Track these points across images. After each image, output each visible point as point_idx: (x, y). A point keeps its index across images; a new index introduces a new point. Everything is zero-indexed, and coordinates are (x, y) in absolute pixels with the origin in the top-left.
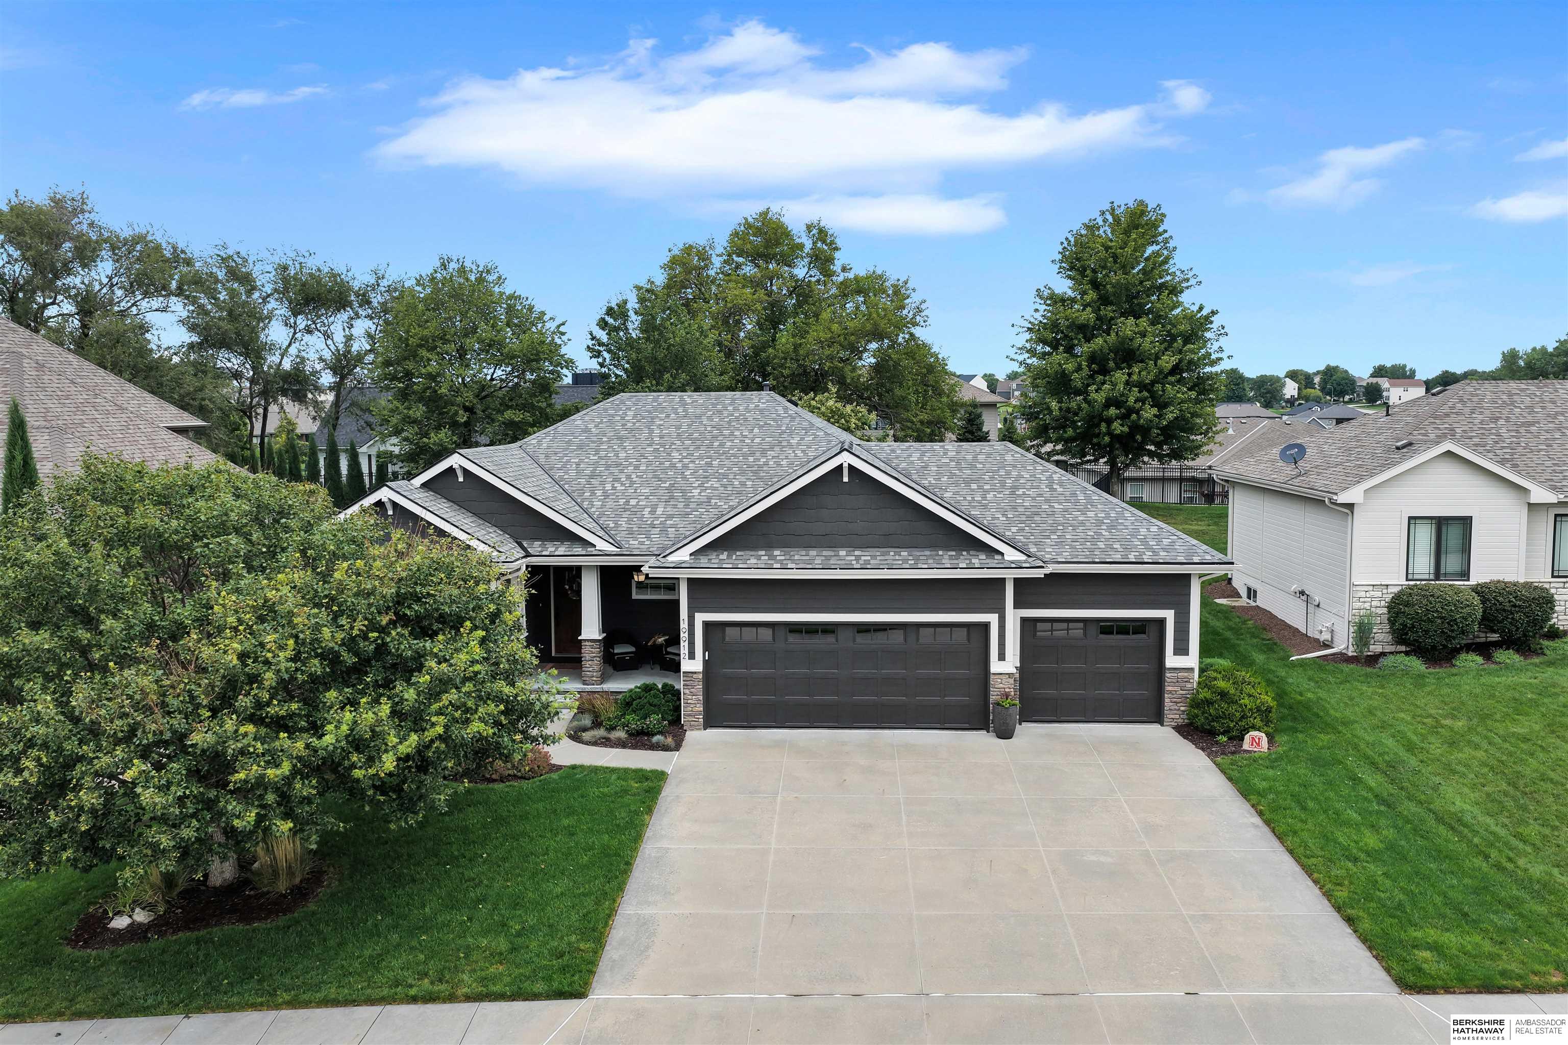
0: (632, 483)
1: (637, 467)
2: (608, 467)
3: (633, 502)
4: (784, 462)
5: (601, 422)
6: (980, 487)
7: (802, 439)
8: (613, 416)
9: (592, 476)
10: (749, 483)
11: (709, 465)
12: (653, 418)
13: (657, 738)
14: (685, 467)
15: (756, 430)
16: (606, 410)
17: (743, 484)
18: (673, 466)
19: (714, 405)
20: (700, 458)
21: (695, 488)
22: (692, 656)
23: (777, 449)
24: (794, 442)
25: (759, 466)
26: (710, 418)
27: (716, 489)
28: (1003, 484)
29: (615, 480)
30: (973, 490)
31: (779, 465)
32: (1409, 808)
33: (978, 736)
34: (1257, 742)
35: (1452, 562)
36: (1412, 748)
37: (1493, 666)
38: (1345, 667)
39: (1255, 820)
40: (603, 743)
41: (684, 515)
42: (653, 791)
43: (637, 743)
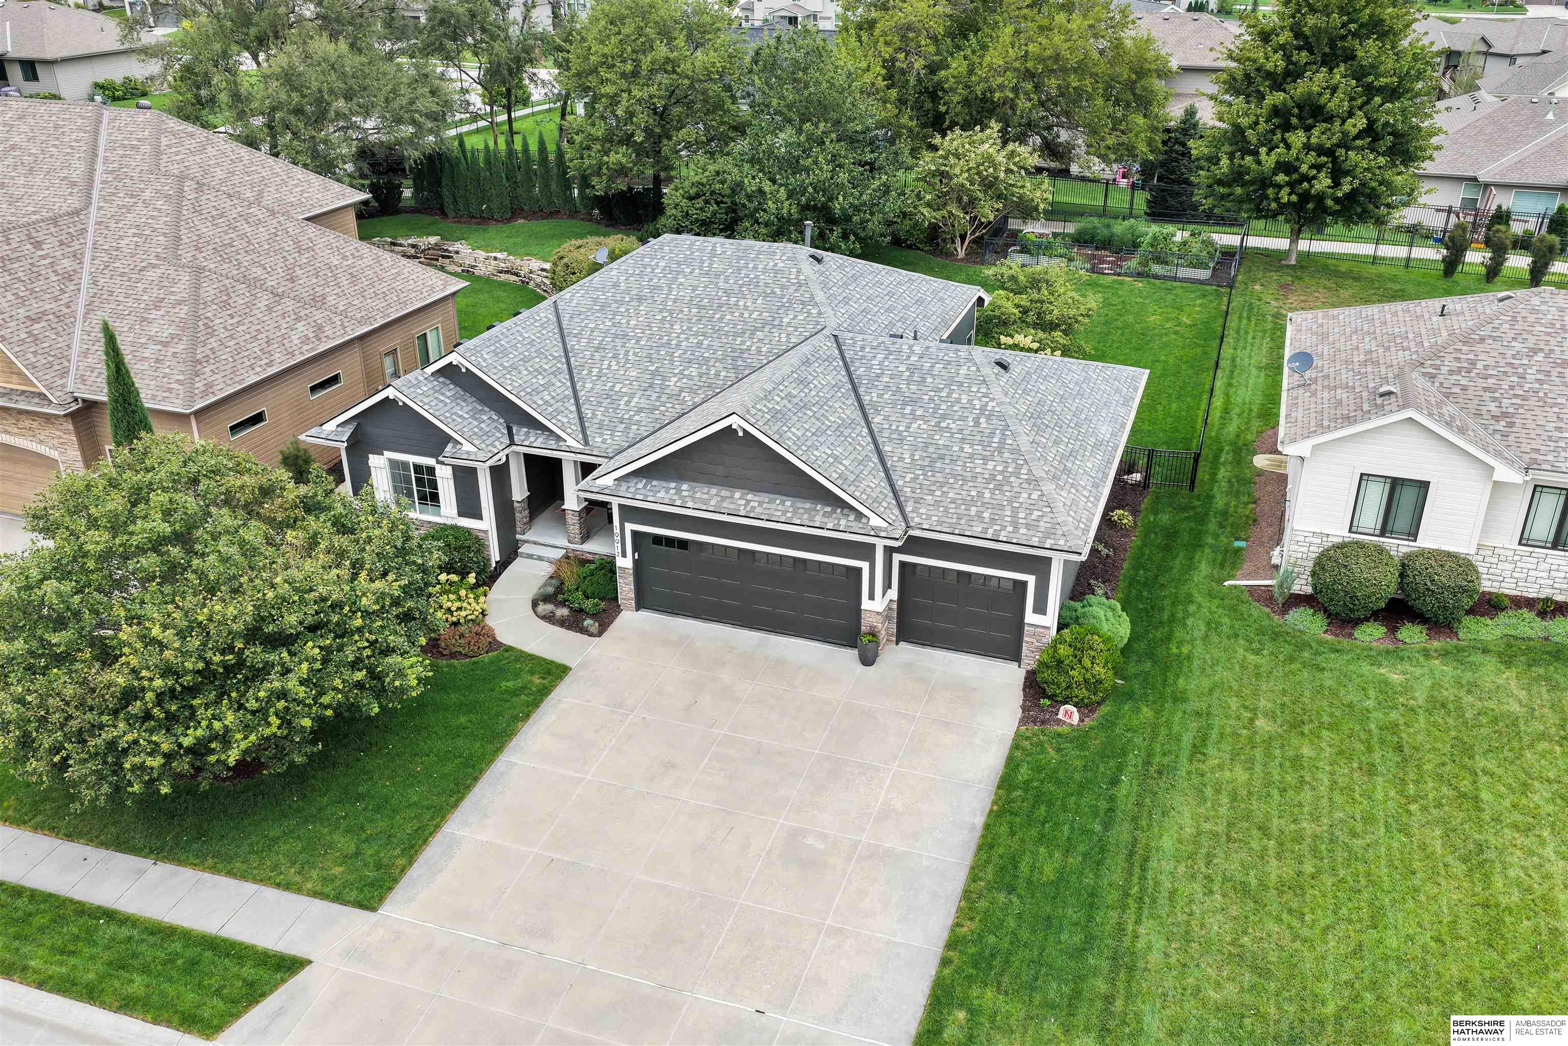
0: (627, 361)
1: (638, 341)
2: (616, 336)
3: (617, 389)
4: (764, 349)
5: (632, 275)
6: (913, 413)
7: (796, 316)
8: (645, 266)
9: (597, 349)
10: (723, 374)
11: (700, 344)
12: (678, 273)
13: (588, 622)
14: (678, 346)
15: (760, 301)
16: (643, 256)
17: (717, 375)
18: (668, 343)
19: (740, 258)
20: (696, 335)
21: (675, 375)
22: (624, 555)
23: (767, 329)
24: (786, 320)
25: (742, 352)
26: (726, 281)
27: (690, 378)
28: (937, 407)
29: (615, 356)
30: (903, 415)
31: (759, 351)
32: (1121, 832)
33: (848, 656)
34: (1070, 714)
35: (1402, 521)
36: (1198, 750)
37: (1388, 645)
38: (1258, 611)
39: (979, 821)
40: (549, 618)
41: (652, 410)
42: (544, 692)
43: (574, 623)
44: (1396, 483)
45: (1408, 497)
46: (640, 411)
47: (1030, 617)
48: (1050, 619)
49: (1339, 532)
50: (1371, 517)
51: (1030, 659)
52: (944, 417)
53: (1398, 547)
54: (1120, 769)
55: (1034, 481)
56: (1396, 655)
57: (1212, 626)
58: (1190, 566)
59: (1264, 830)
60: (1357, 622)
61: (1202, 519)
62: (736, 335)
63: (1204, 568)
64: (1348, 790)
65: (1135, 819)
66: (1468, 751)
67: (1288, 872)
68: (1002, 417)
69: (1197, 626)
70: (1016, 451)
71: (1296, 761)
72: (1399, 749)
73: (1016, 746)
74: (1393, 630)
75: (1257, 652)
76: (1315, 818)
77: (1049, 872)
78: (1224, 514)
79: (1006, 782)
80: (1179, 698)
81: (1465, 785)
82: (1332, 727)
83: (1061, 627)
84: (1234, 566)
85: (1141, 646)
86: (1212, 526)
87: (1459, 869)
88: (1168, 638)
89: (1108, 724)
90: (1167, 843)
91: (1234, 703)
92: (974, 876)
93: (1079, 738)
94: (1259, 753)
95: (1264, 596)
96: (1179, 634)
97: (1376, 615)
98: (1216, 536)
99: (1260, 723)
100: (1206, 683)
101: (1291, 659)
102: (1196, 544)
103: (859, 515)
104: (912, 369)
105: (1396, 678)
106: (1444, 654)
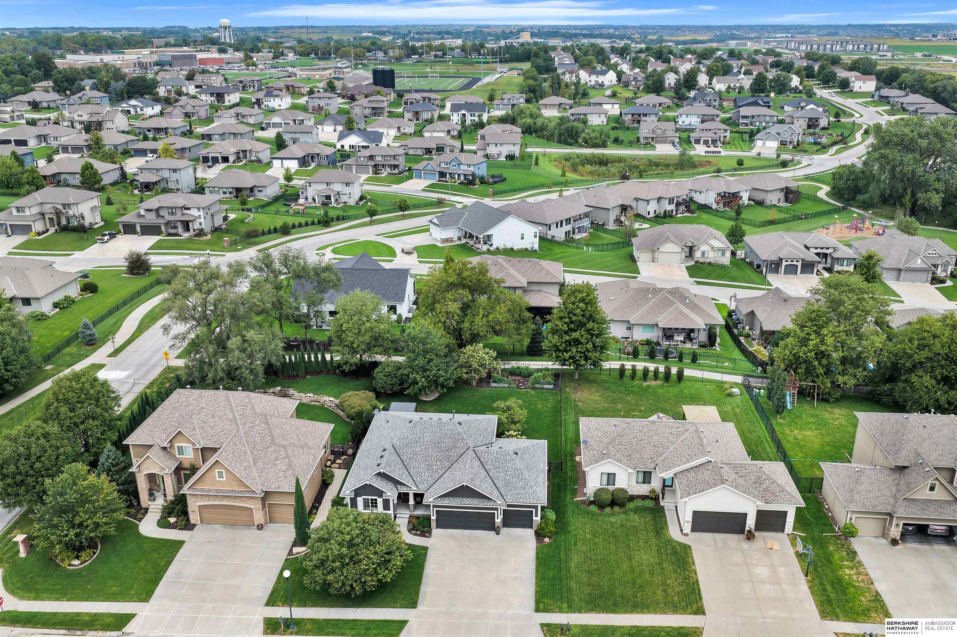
3: (420, 471)
5: (411, 434)
6: (499, 471)
7: (461, 444)
8: (414, 431)
12: (424, 432)
13: (426, 533)
14: (432, 456)
17: (446, 464)
18: (429, 455)
19: (439, 426)
20: (436, 452)
21: (434, 465)
22: (434, 516)
23: (454, 448)
24: (458, 445)
25: (450, 456)
26: (438, 434)
29: (416, 461)
30: (497, 472)
31: (454, 456)
32: (563, 565)
33: (493, 533)
34: (547, 540)
35: (611, 482)
36: (575, 544)
37: (612, 512)
38: (583, 507)
39: (534, 567)
40: (416, 534)
41: (432, 476)
42: (426, 554)
43: (423, 534)
44: (609, 474)
45: (612, 476)
46: (428, 477)
47: (534, 518)
48: (539, 518)
49: (599, 486)
50: (605, 481)
51: (535, 528)
52: (507, 471)
53: (611, 488)
54: (560, 550)
55: (531, 487)
56: (613, 515)
57: (573, 512)
58: (565, 496)
59: (591, 559)
60: (605, 507)
61: (565, 480)
62: (447, 451)
63: (569, 496)
64: (606, 548)
65: (565, 562)
66: (627, 535)
67: (596, 567)
68: (520, 470)
69: (570, 513)
70: (525, 479)
71: (595, 543)
72: (615, 537)
73: (537, 549)
74: (612, 508)
75: (584, 518)
76: (600, 555)
77: (551, 575)
78: (571, 477)
79: (537, 558)
80: (569, 532)
81: (627, 543)
82: (602, 534)
83: (541, 519)
84: (576, 494)
85: (559, 520)
86: (569, 482)
87: (626, 560)
88: (564, 517)
89: (555, 541)
90: (573, 565)
91: (581, 531)
92: (537, 579)
93: (550, 545)
94: (588, 543)
95: (583, 502)
96: (566, 515)
97: (609, 505)
98: (570, 485)
99: (587, 535)
100: (574, 528)
101: (592, 519)
102: (566, 489)
103: (495, 501)
104: (495, 458)
105: (614, 520)
106: (623, 513)
